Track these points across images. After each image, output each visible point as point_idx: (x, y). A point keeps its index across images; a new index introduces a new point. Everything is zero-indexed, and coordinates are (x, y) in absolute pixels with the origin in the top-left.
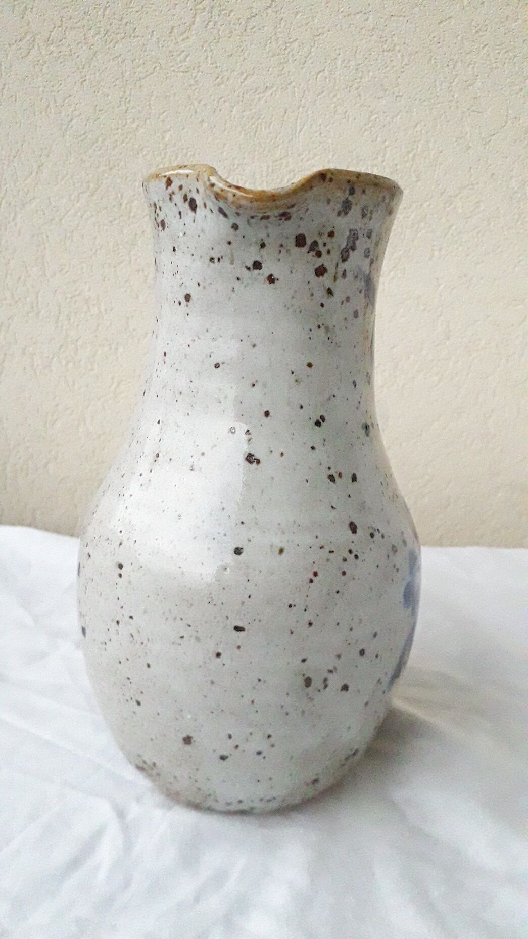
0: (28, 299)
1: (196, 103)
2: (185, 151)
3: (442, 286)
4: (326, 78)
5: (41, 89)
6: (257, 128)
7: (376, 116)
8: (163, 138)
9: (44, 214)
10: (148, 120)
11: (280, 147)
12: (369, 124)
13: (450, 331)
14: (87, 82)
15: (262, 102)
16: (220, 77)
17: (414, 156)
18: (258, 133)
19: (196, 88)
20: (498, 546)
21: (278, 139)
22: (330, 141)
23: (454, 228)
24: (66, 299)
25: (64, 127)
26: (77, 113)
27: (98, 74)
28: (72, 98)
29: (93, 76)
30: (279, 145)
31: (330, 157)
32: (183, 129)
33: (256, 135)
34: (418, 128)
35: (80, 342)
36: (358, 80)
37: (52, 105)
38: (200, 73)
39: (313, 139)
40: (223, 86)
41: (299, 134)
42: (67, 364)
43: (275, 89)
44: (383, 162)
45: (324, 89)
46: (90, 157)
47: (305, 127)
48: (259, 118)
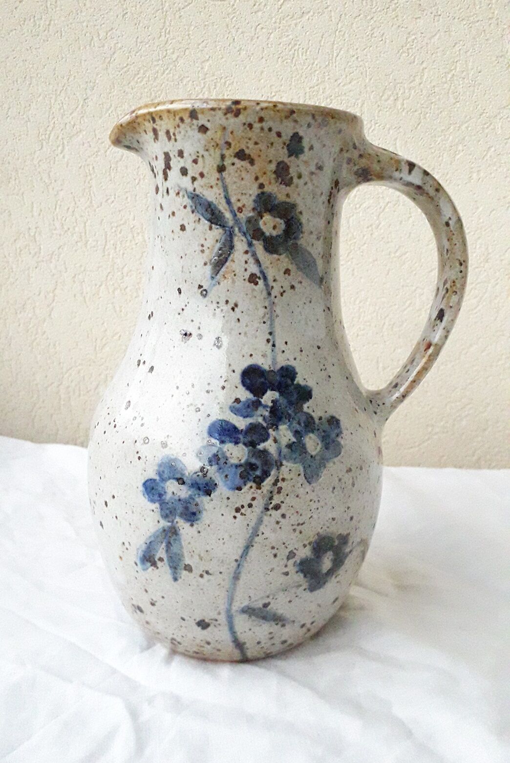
0: (77, 229)
1: (233, 31)
2: (223, 81)
3: (481, 209)
5: (85, 24)
6: (294, 54)
7: (413, 37)
9: (90, 146)
10: (187, 51)
11: (317, 72)
13: (489, 254)
16: (257, 4)
21: (315, 65)
22: (367, 64)
23: (493, 149)
24: (112, 228)
25: (107, 60)
26: (119, 45)
28: (114, 31)
29: (134, 8)
30: (315, 71)
31: (367, 81)
32: (222, 58)
33: (294, 62)
34: (457, 48)
35: (126, 270)
37: (96, 39)
39: (350, 64)
40: (260, 14)
42: (113, 292)
43: (311, 13)
44: (420, 84)
45: (361, 12)
46: (132, 89)
47: (342, 52)
48: (296, 44)
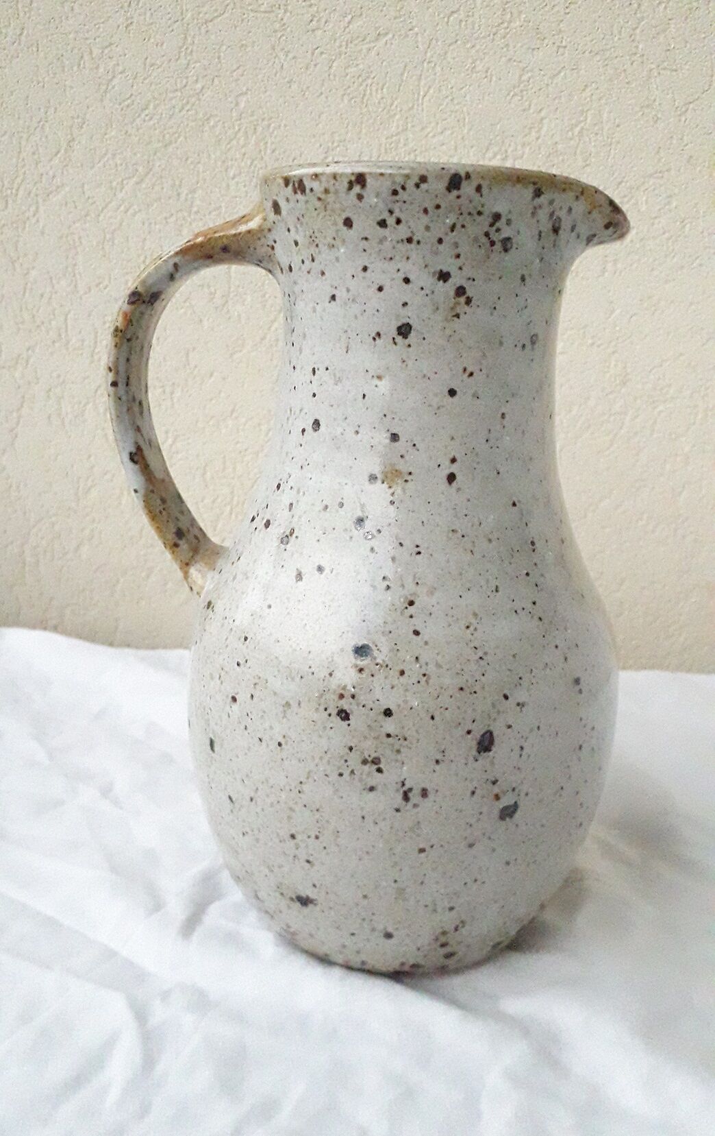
4: (461, 21)
8: (237, 104)
12: (519, 86)
14: (134, 26)
15: (373, 53)
17: (580, 132)
18: (366, 98)
19: (283, 35)
20: (689, 671)
27: (148, 14)
36: (506, 25)
38: (288, 14)
41: (423, 98)
